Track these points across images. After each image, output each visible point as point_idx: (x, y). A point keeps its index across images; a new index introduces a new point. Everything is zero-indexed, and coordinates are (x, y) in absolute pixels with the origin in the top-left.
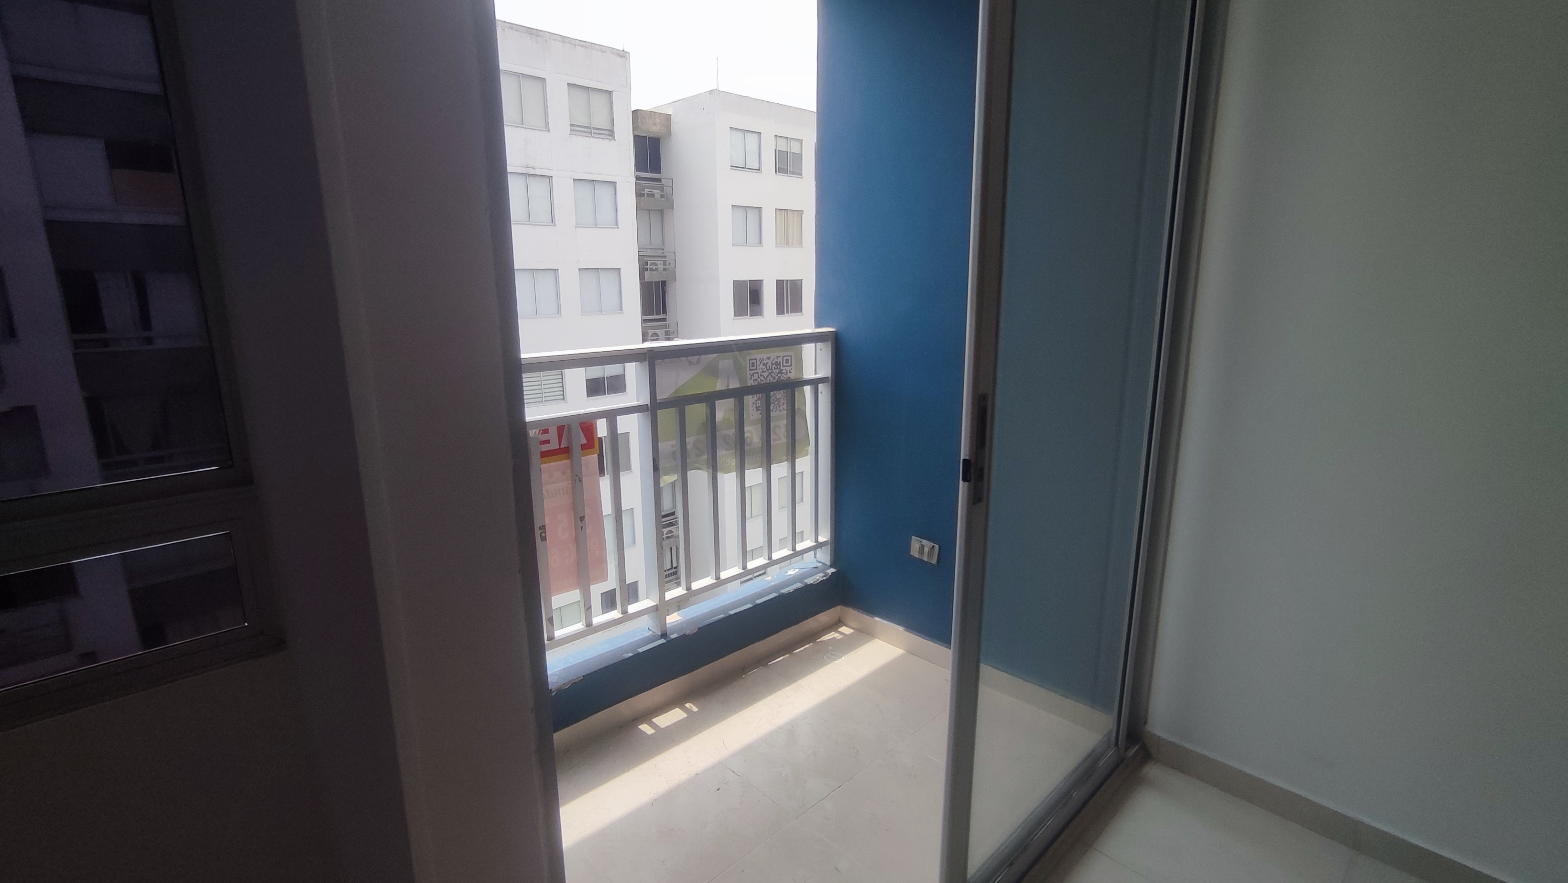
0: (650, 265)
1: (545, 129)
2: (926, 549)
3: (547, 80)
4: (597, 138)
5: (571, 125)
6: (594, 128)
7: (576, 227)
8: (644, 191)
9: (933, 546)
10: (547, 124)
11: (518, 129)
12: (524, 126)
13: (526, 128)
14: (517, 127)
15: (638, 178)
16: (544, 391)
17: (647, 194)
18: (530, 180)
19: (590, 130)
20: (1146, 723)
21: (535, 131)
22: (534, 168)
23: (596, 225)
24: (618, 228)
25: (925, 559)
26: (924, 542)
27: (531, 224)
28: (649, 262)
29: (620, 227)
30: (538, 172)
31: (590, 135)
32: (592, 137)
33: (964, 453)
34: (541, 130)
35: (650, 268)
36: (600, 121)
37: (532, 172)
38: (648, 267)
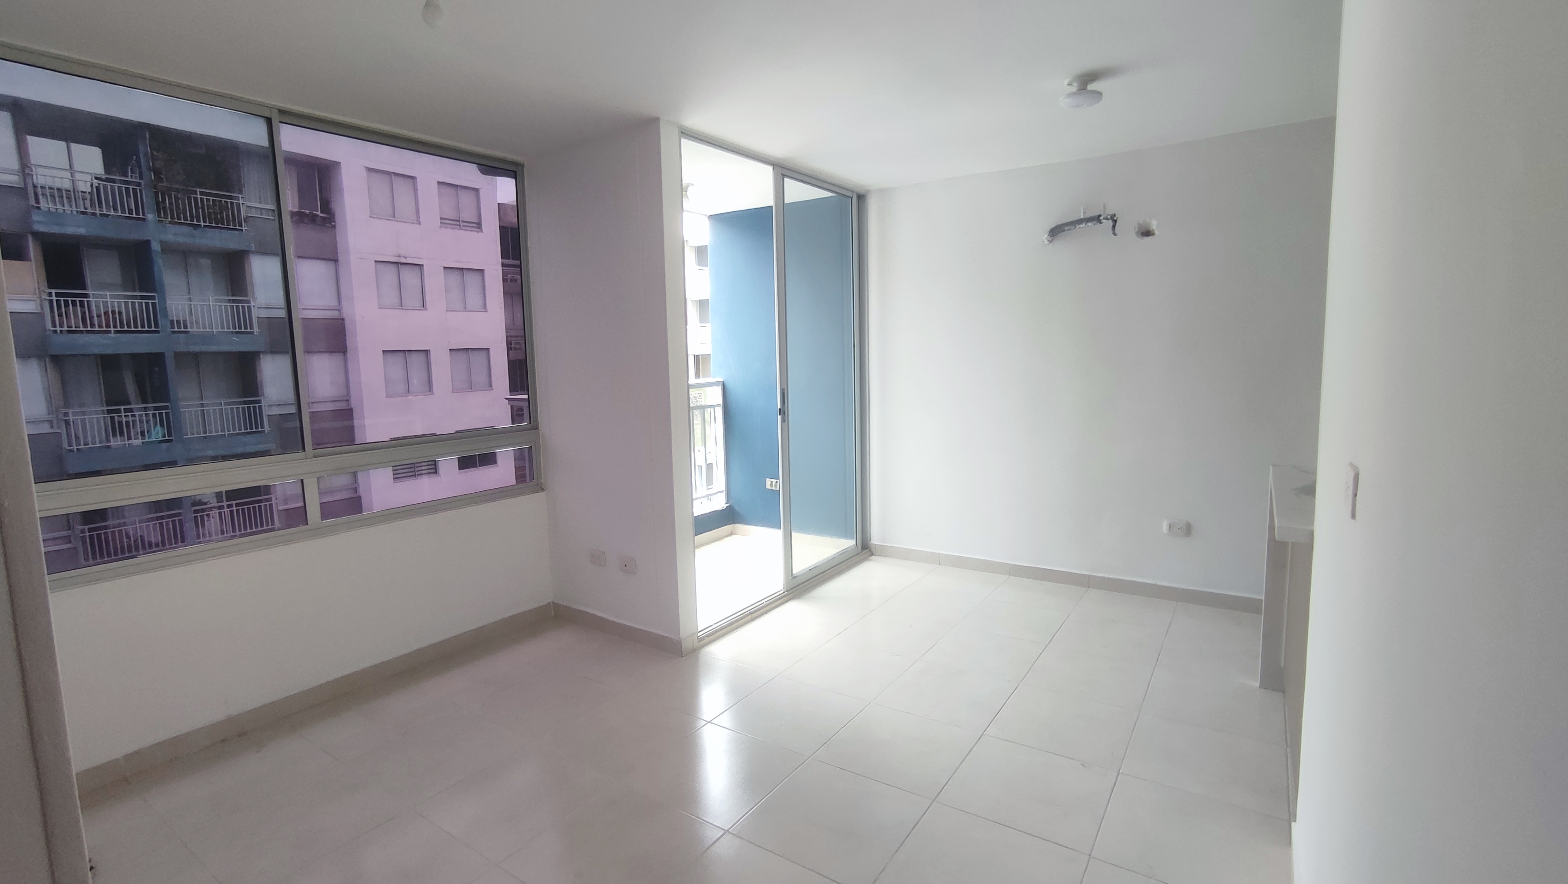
0: (514, 345)
1: (416, 222)
2: (774, 483)
3: (418, 180)
4: (466, 230)
5: (441, 219)
6: (463, 221)
7: (447, 311)
8: (507, 276)
9: (777, 482)
10: (418, 217)
11: (390, 222)
12: (396, 219)
13: (398, 221)
14: (389, 220)
15: (503, 265)
16: (416, 469)
17: (510, 279)
18: (402, 268)
19: (458, 223)
20: (870, 540)
21: (407, 224)
22: (406, 258)
23: (465, 309)
24: (486, 311)
25: (774, 488)
26: (773, 480)
27: (402, 309)
28: (513, 341)
29: (488, 310)
30: (409, 261)
31: (458, 227)
32: (461, 229)
33: (779, 407)
34: (413, 223)
35: (514, 348)
36: (468, 215)
37: (403, 260)
38: (513, 346)
